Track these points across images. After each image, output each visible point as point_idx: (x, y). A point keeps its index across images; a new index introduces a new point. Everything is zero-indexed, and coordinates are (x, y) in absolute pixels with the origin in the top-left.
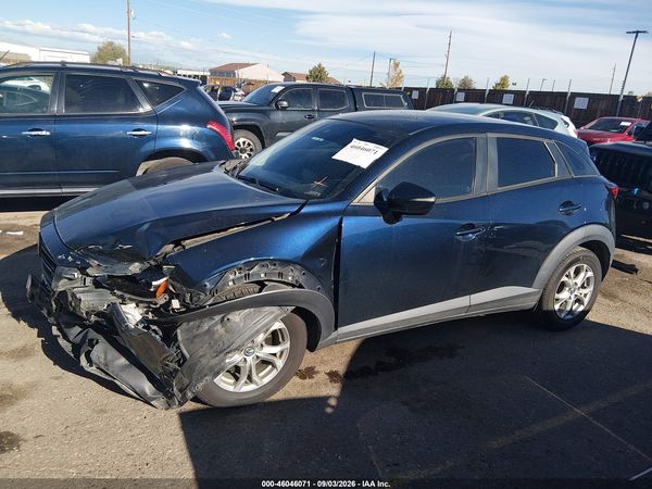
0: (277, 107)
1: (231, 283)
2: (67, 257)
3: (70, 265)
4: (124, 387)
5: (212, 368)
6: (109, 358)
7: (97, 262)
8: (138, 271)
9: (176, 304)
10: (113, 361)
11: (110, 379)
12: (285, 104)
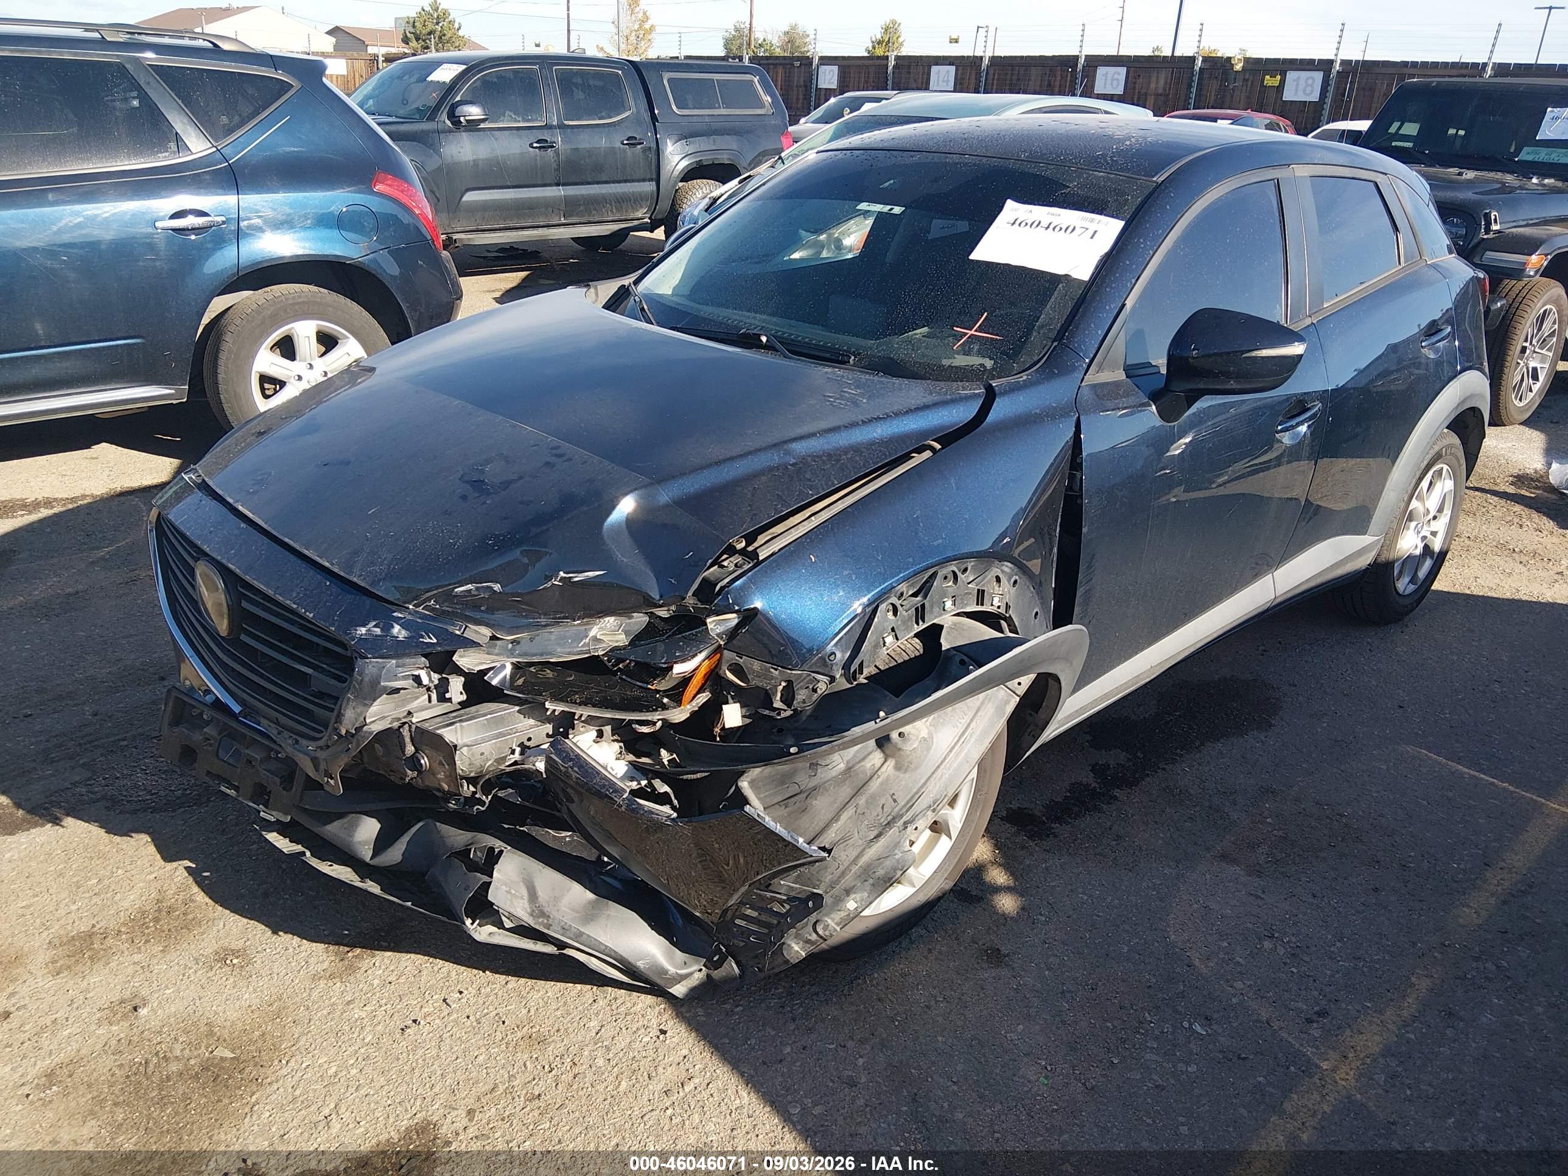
0: (456, 123)
1: (889, 640)
2: (387, 628)
3: (400, 650)
4: (594, 964)
5: (867, 872)
6: (542, 894)
7: (486, 632)
8: (622, 640)
9: (733, 715)
10: (556, 899)
11: (550, 949)
12: (474, 112)
